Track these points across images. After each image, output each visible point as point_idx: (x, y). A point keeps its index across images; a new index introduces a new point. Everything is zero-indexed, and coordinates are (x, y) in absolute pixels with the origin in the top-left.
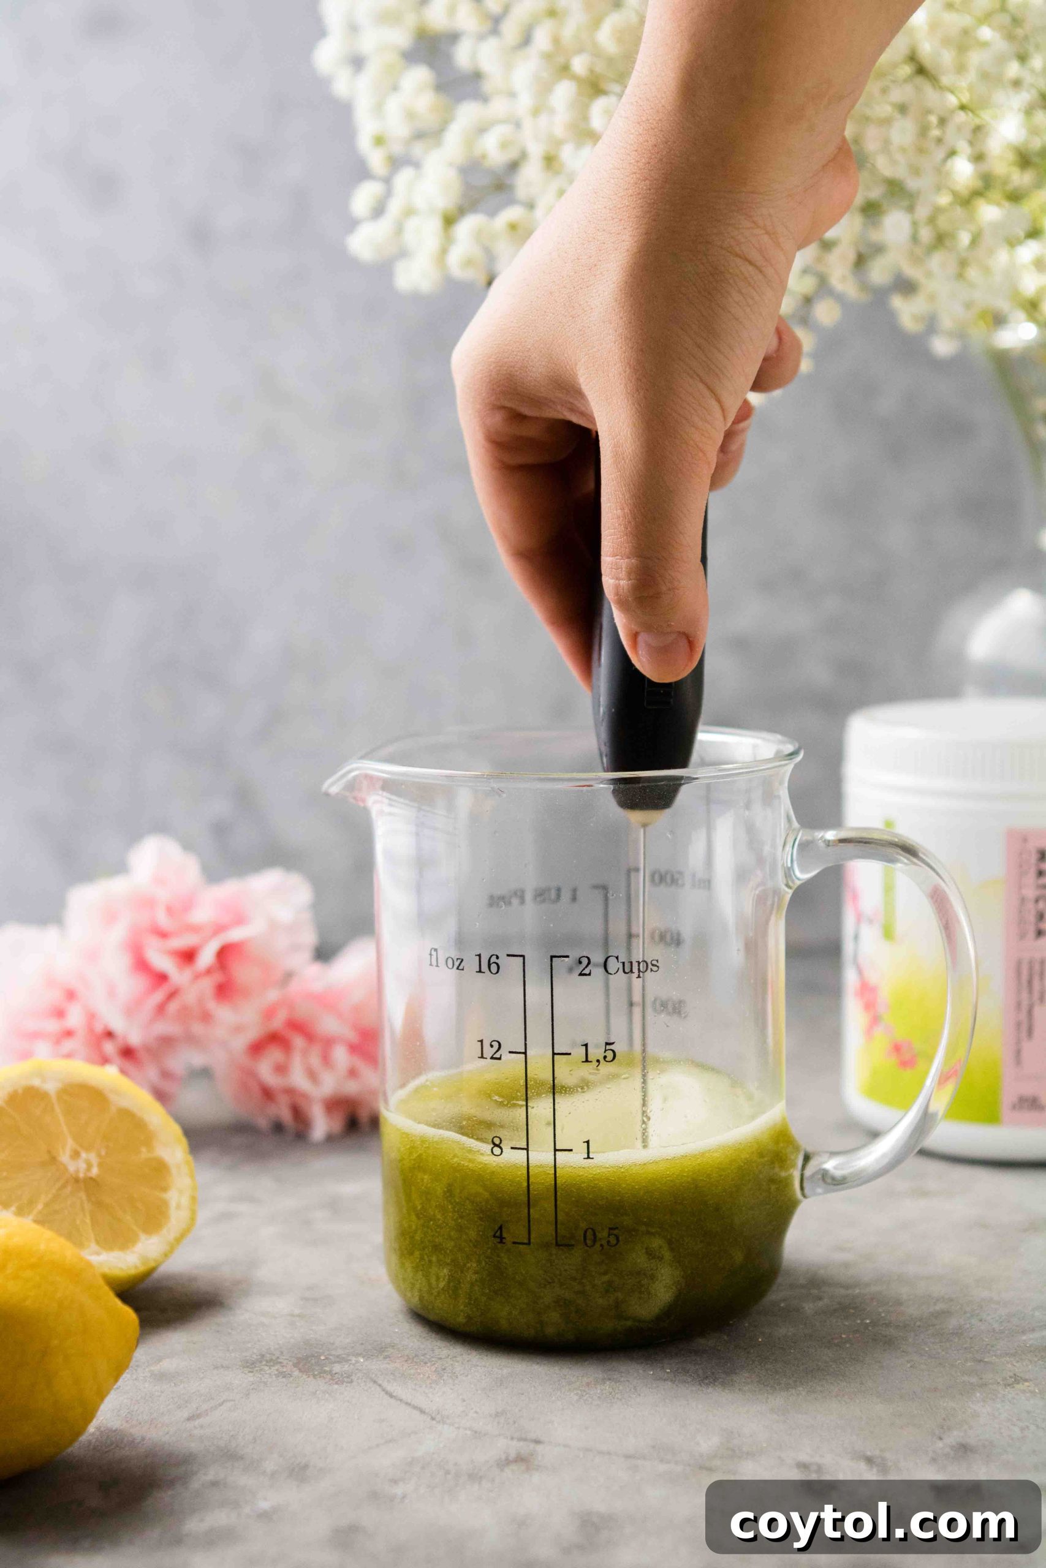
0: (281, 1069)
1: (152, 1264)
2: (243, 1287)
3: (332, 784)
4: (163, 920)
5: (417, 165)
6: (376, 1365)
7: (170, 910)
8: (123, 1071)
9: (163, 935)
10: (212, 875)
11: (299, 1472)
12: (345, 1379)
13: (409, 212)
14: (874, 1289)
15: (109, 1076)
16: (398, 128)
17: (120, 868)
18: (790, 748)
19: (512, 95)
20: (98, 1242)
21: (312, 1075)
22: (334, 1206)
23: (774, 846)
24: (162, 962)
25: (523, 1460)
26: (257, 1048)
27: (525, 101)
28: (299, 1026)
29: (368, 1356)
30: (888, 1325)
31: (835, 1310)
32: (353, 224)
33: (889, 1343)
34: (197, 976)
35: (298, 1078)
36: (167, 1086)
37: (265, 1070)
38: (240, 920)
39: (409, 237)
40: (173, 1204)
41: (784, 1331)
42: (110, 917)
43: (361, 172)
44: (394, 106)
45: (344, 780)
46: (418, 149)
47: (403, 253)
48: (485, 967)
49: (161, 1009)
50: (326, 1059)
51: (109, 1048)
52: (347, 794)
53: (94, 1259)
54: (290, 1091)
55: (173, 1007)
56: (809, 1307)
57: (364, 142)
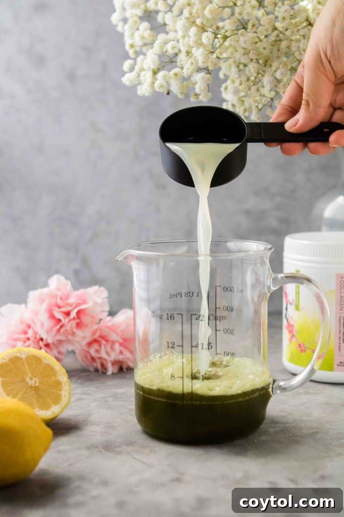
0: (97, 351)
1: (56, 415)
2: (86, 422)
3: (120, 257)
4: (59, 302)
5: (145, 55)
6: (130, 448)
7: (61, 299)
8: (46, 352)
9: (59, 307)
10: (75, 288)
11: (105, 483)
12: (120, 453)
13: (142, 69)
14: (293, 424)
15: (42, 353)
16: (138, 42)
17: (45, 285)
18: (269, 246)
19: (176, 31)
20: (38, 407)
21: (107, 353)
22: (115, 396)
23: (264, 278)
24: (59, 315)
25: (178, 480)
26: (90, 344)
27: (180, 33)
28: (103, 337)
29: (127, 445)
30: (297, 436)
31: (280, 432)
32: (123, 74)
33: (298, 442)
34: (70, 320)
35: (103, 354)
36: (60, 357)
37: (92, 352)
38: (84, 302)
39: (142, 78)
40: (63, 395)
41: (264, 438)
42: (42, 301)
43: (126, 56)
44: (137, 35)
45: (123, 256)
46: (144, 49)
47: (140, 83)
48: (169, 318)
49: (58, 330)
50: (112, 348)
51: (41, 343)
52: (124, 261)
53: (38, 413)
54: (100, 358)
55: (62, 330)
56: (271, 430)
57: (127, 47)
